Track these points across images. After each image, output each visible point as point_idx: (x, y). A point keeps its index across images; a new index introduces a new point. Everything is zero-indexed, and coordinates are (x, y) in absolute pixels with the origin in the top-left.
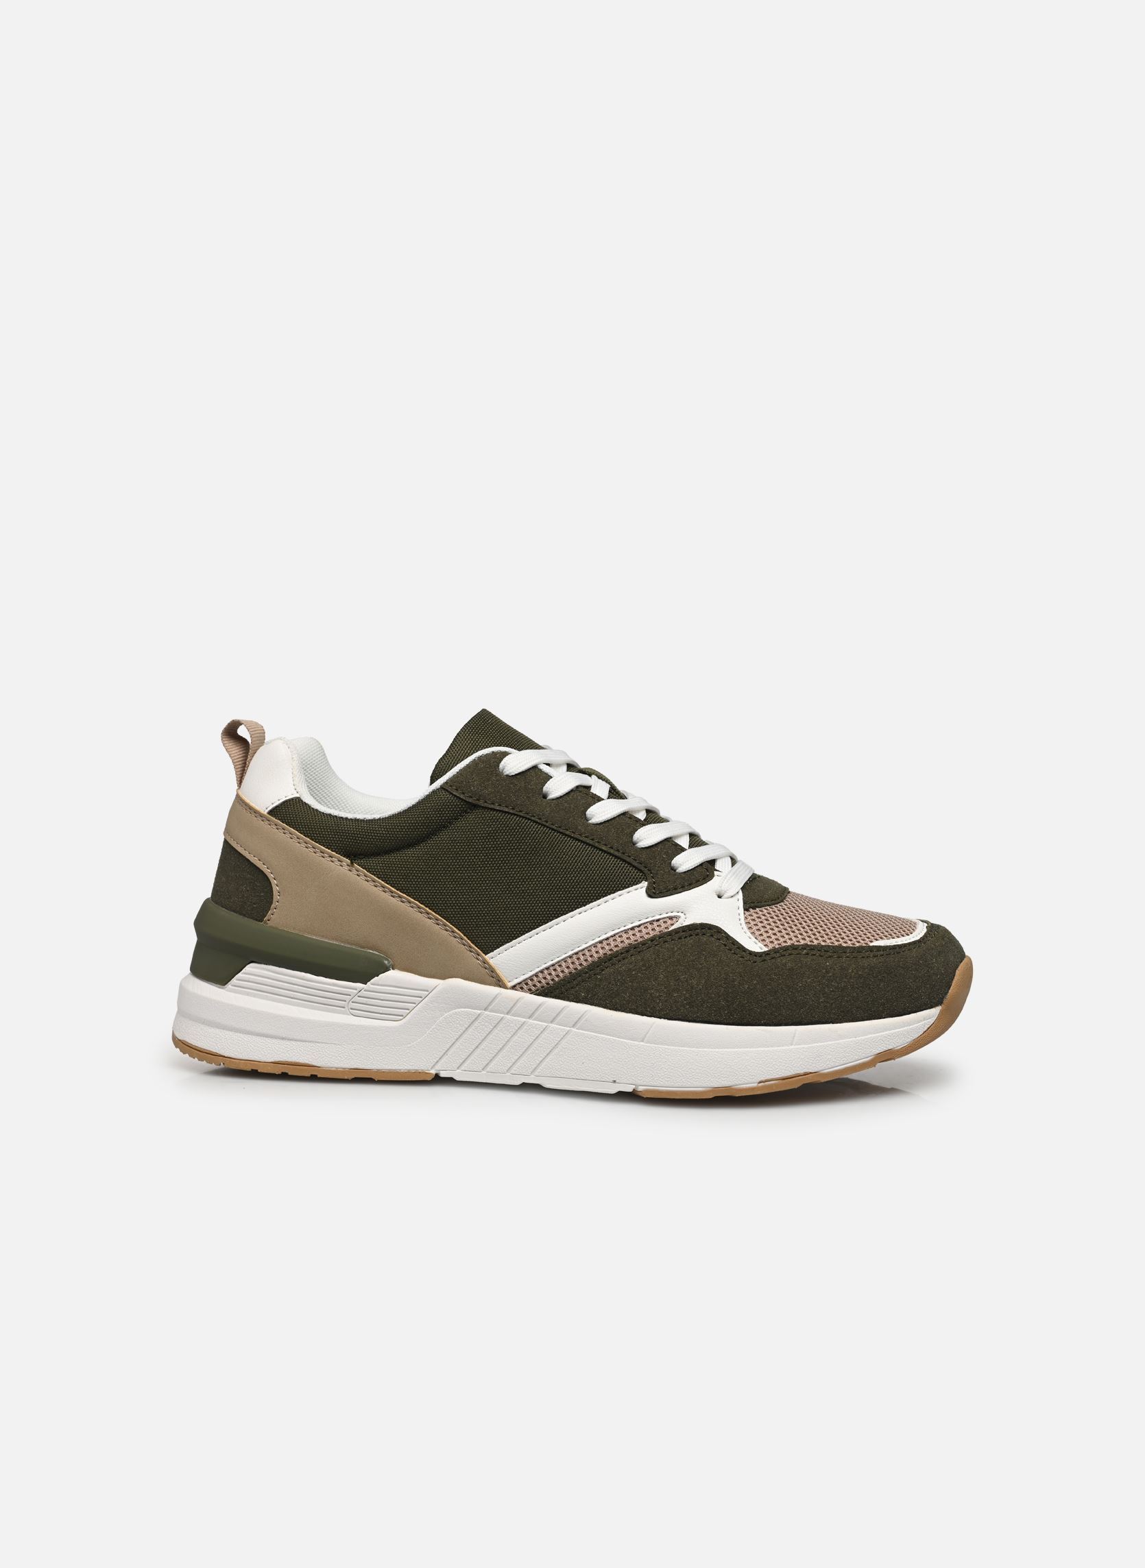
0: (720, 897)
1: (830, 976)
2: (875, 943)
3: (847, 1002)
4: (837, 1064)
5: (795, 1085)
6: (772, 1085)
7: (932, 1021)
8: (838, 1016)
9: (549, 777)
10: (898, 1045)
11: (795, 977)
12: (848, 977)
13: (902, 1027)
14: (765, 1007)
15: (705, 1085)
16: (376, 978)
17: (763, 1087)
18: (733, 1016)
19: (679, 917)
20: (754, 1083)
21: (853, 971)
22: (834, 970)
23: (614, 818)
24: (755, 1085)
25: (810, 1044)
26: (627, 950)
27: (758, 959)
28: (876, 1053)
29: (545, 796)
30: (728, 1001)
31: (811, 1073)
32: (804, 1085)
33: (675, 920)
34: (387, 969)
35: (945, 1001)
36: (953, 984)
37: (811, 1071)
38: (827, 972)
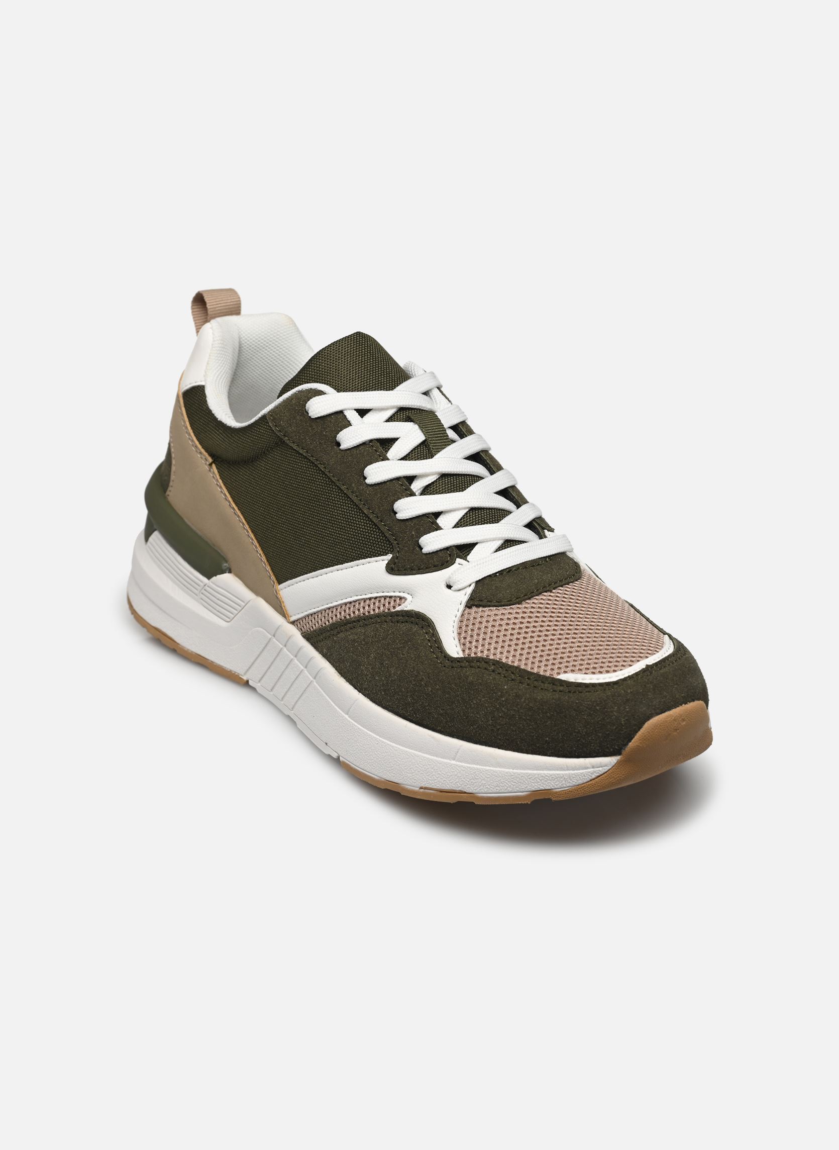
0: (449, 587)
1: (503, 701)
2: (563, 677)
3: (513, 731)
4: (491, 791)
5: (452, 799)
6: (431, 794)
7: (602, 770)
8: (504, 743)
9: (349, 424)
10: (556, 787)
11: (472, 692)
12: (519, 707)
13: (564, 770)
14: (441, 715)
15: (380, 775)
16: (215, 577)
17: (424, 793)
18: (416, 714)
19: (406, 599)
20: (416, 787)
21: (525, 702)
22: (510, 695)
23: (385, 482)
24: (417, 789)
25: (469, 764)
26: (359, 619)
27: (447, 663)
28: (533, 789)
29: (339, 444)
30: (414, 699)
31: (465, 793)
32: (459, 803)
33: (403, 600)
34: (223, 572)
35: (624, 752)
36: (636, 737)
37: (465, 791)
38: (501, 696)
